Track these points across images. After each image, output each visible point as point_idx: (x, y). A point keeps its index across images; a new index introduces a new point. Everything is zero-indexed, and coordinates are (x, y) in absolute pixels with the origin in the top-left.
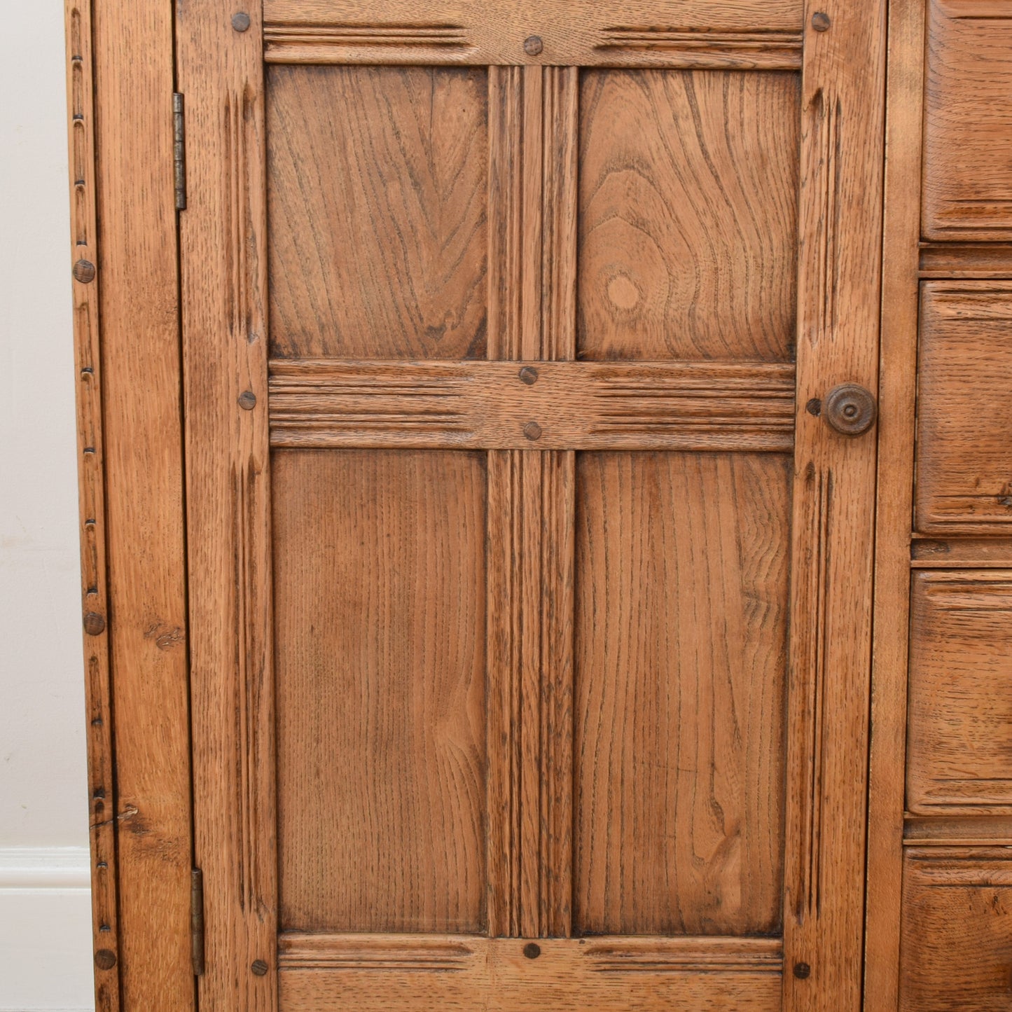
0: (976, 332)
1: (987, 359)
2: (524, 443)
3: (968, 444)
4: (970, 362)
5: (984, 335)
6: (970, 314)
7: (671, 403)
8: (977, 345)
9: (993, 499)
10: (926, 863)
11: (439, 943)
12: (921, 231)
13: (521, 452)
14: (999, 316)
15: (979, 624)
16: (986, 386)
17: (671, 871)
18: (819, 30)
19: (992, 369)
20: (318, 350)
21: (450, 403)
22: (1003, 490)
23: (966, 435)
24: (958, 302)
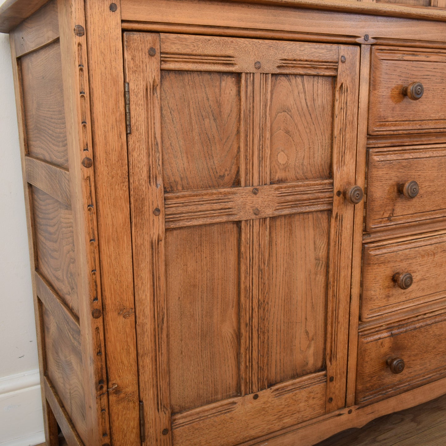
0: (384, 165)
1: (386, 174)
2: (254, 217)
3: (382, 202)
4: (383, 175)
5: (386, 166)
6: (382, 159)
7: (298, 197)
8: (384, 169)
9: (387, 219)
10: (365, 336)
11: (226, 403)
12: (367, 132)
13: (253, 220)
14: (389, 159)
15: (382, 259)
16: (386, 183)
17: (294, 357)
18: (343, 62)
19: (388, 177)
20: (180, 188)
21: (230, 205)
22: (389, 216)
23: (381, 199)
24: (379, 155)
